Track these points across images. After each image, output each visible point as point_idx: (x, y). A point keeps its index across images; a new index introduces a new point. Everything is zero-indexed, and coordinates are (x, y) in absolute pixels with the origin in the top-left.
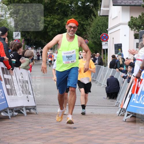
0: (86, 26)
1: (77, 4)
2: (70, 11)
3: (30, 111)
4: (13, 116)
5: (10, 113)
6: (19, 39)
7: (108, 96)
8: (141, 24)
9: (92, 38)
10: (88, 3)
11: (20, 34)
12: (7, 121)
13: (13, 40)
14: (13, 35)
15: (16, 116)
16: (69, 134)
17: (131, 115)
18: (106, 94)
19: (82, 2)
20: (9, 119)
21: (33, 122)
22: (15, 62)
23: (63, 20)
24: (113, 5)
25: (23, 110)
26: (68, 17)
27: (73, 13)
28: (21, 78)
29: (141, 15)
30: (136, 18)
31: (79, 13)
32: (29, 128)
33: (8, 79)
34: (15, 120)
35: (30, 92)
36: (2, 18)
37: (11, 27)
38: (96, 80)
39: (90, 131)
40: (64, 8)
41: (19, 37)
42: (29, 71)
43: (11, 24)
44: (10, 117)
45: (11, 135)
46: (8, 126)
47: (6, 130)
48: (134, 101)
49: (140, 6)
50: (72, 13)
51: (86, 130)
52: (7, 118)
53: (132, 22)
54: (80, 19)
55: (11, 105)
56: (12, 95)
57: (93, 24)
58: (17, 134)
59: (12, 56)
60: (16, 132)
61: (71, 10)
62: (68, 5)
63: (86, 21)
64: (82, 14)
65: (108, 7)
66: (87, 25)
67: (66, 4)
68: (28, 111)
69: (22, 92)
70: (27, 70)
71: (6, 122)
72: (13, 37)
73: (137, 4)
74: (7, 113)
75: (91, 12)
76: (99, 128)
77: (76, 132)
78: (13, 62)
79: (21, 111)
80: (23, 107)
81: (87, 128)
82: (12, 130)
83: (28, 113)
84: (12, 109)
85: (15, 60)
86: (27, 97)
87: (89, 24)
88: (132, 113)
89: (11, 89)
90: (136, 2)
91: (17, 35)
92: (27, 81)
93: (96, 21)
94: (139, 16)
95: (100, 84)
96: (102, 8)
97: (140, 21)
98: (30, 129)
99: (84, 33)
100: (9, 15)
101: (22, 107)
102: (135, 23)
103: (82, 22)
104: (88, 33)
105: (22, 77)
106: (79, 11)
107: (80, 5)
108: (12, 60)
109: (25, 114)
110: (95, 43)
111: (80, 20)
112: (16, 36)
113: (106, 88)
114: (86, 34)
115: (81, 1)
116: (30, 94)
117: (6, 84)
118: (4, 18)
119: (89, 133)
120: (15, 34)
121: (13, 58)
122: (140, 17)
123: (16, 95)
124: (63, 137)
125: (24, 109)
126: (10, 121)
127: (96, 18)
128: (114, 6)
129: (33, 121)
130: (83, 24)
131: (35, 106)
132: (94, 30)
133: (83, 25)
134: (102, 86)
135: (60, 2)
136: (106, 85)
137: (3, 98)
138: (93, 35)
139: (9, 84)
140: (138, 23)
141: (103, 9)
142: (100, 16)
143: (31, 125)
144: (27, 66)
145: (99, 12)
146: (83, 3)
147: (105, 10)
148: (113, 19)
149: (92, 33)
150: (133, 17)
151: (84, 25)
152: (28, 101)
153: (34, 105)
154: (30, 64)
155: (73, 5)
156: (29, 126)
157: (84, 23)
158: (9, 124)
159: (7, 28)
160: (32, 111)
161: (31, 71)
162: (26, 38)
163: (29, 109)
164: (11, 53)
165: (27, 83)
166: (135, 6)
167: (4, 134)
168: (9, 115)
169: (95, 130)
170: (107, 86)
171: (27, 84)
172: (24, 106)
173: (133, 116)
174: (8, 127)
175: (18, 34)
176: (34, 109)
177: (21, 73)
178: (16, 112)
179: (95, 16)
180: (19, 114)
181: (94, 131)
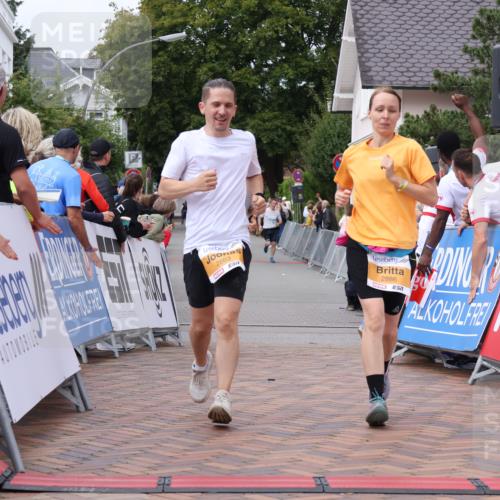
0: (298, 137)
1: (276, 84)
2: (260, 101)
3: (164, 339)
4: (123, 352)
5: (117, 343)
6: (139, 169)
7: (350, 304)
8: (427, 131)
9: (313, 165)
10: (304, 83)
11: (140, 156)
12: (109, 363)
13: (124, 170)
14: (123, 160)
15: (130, 351)
16: (258, 393)
17: (405, 349)
18: (346, 298)
19: (290, 80)
20: (115, 358)
21: (170, 366)
22: (128, 224)
23: (243, 123)
24: (364, 87)
25: (147, 337)
26: (256, 115)
27: (267, 105)
28: (142, 261)
29: (428, 110)
30: (418, 117)
31: (280, 106)
32: (163, 379)
33: (113, 265)
34: (130, 360)
35: (164, 295)
36: (99, 119)
37: (118, 141)
38: (323, 265)
39: (308, 386)
40: (246, 94)
41: (139, 164)
42: (162, 244)
43: (121, 134)
44: (117, 355)
45: (119, 397)
46: (113, 374)
47: (108, 385)
48: (413, 315)
49: (427, 88)
50: (264, 107)
51: (299, 385)
52: (109, 355)
53: (408, 127)
54: (284, 121)
55: (120, 324)
56: (122, 301)
57: (316, 132)
58: (132, 394)
59: (121, 208)
60: (131, 389)
61: (263, 99)
62: (255, 87)
63: (299, 124)
64: (290, 108)
65: (351, 91)
66: (301, 134)
67: (251, 84)
68: (160, 339)
69: (147, 293)
70: (158, 241)
71: (107, 367)
72: (124, 165)
73: (421, 84)
74: (110, 343)
75: (311, 103)
76: (329, 380)
77: (275, 389)
78: (124, 224)
79: (144, 339)
80: (148, 329)
81: (301, 380)
82: (122, 385)
83: (159, 345)
84: (121, 336)
85: (129, 219)
86: (158, 307)
87: (307, 133)
88: (408, 344)
89: (119, 289)
90: (416, 81)
91: (135, 159)
92: (158, 269)
93: (321, 124)
94: (425, 112)
95: (333, 276)
96: (336, 95)
97: (426, 124)
98: (164, 382)
99: (293, 153)
100: (115, 112)
101: (144, 331)
102: (414, 129)
103: (289, 128)
104: (302, 153)
105: (146, 259)
106: (281, 102)
107: (285, 88)
108: (122, 218)
109: (154, 348)
110: (319, 176)
111: (283, 124)
112: (130, 162)
113: (346, 284)
114: (299, 157)
115: (285, 77)
116: (165, 299)
117: (107, 275)
118: (102, 119)
119: (304, 391)
120: (128, 155)
121: (124, 214)
122: (427, 115)
123: (131, 301)
124: (242, 400)
125: (150, 334)
126: (116, 363)
127: (321, 117)
128: (366, 90)
129: (172, 363)
130: (290, 131)
131: (177, 329)
132: (318, 146)
133: (290, 135)
134: (337, 279)
135: (237, 79)
136: (346, 276)
137: (100, 308)
138: (316, 156)
139: (115, 276)
140: (421, 130)
141: (338, 98)
142: (332, 112)
143: (168, 372)
144: (159, 232)
145: (329, 103)
146: (291, 82)
147: (343, 99)
148: (362, 120)
149: (313, 152)
150: (411, 114)
151: (294, 133)
152: (161, 315)
153: (175, 325)
154: (166, 228)
155: (267, 87)
156: (161, 376)
157: (294, 129)
158: (114, 369)
159: (109, 141)
160: (169, 339)
161: (166, 245)
162: (155, 166)
163: (163, 336)
164: (119, 200)
165: (159, 273)
166: (414, 88)
167: (102, 393)
168: (115, 347)
169: (319, 384)
170: (347, 279)
171: (157, 276)
172: (151, 327)
173: (409, 351)
174: (112, 378)
175: (137, 155)
176: (173, 334)
177: (144, 250)
178: (131, 340)
179: (319, 113)
180: (139, 347)
181: (317, 387)
